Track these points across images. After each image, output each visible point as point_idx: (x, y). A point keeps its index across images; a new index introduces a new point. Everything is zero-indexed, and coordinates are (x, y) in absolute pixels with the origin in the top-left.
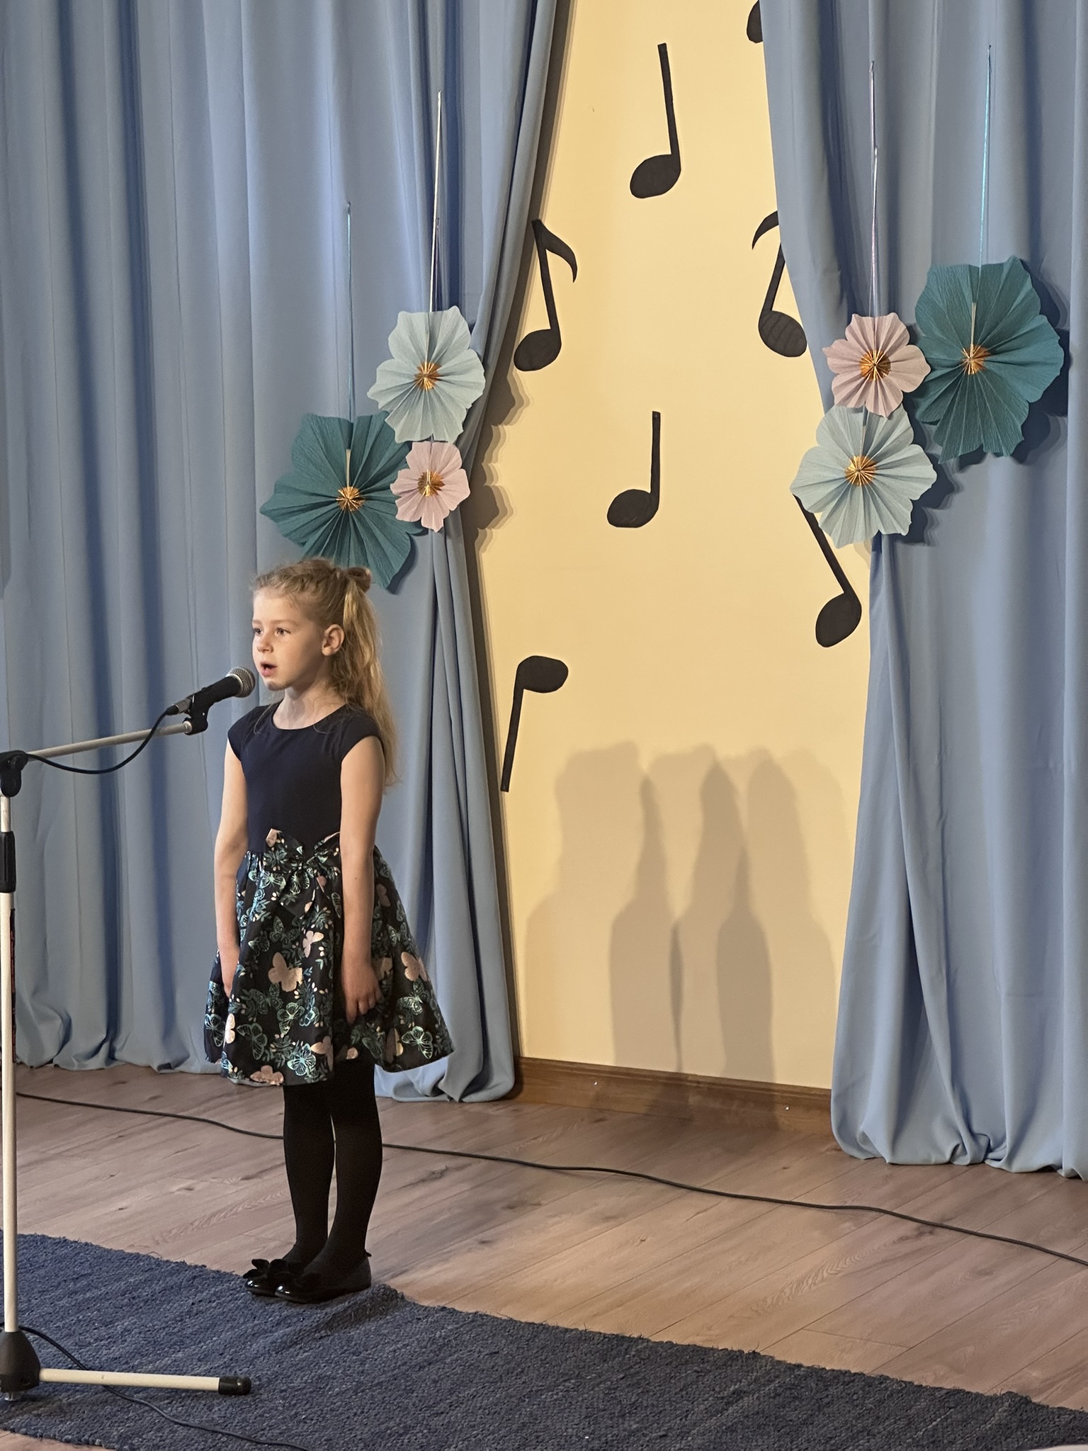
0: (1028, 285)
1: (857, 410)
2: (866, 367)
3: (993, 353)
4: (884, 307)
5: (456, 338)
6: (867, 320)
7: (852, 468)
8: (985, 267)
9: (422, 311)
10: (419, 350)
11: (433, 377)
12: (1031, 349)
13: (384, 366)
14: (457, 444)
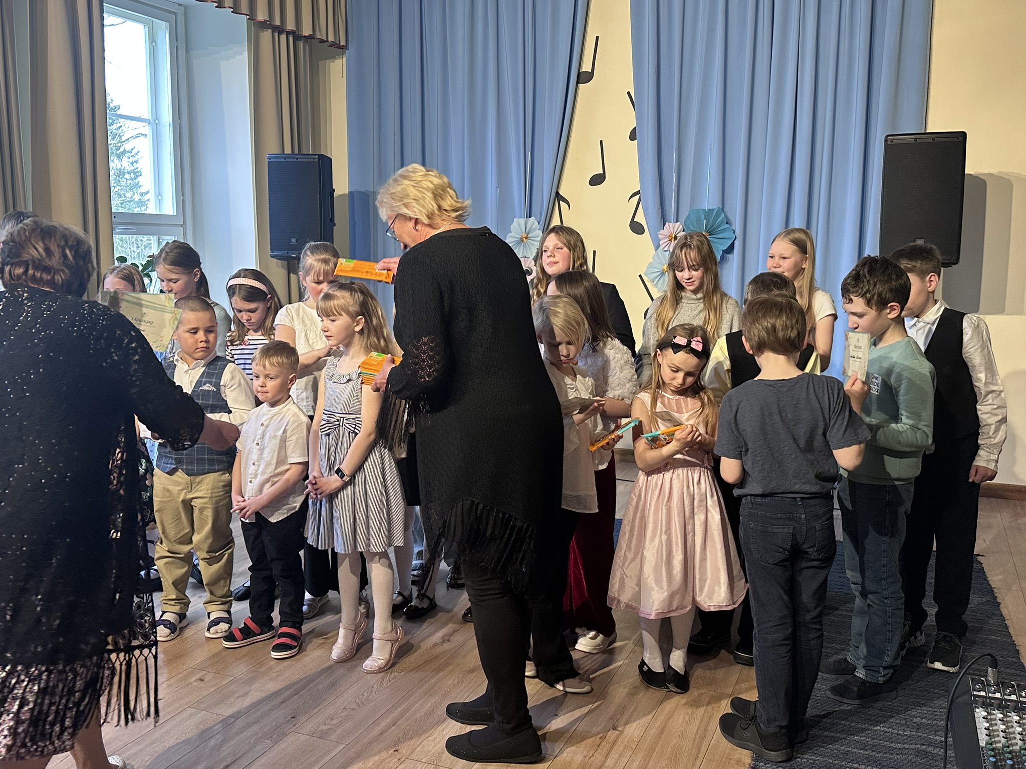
0: (723, 215)
1: (666, 251)
2: (670, 238)
3: (710, 235)
4: (675, 221)
5: (533, 227)
6: (671, 225)
7: (664, 268)
8: (709, 209)
9: (521, 218)
10: (522, 231)
11: (526, 238)
12: (723, 234)
13: (510, 234)
14: (533, 259)
